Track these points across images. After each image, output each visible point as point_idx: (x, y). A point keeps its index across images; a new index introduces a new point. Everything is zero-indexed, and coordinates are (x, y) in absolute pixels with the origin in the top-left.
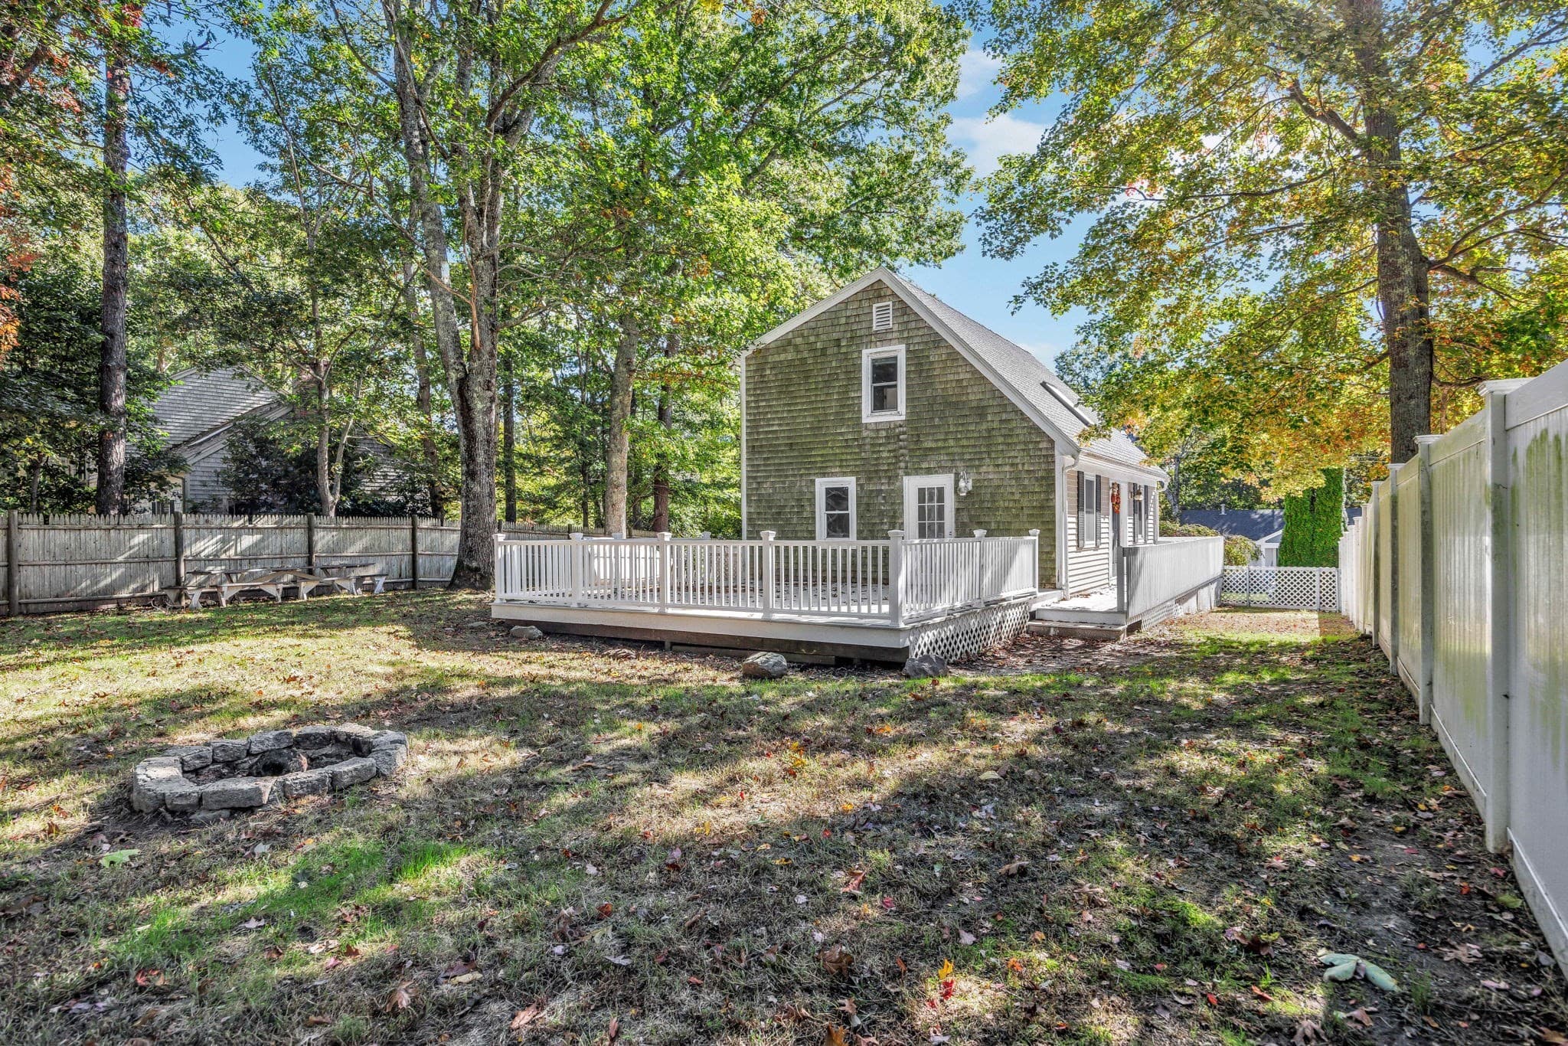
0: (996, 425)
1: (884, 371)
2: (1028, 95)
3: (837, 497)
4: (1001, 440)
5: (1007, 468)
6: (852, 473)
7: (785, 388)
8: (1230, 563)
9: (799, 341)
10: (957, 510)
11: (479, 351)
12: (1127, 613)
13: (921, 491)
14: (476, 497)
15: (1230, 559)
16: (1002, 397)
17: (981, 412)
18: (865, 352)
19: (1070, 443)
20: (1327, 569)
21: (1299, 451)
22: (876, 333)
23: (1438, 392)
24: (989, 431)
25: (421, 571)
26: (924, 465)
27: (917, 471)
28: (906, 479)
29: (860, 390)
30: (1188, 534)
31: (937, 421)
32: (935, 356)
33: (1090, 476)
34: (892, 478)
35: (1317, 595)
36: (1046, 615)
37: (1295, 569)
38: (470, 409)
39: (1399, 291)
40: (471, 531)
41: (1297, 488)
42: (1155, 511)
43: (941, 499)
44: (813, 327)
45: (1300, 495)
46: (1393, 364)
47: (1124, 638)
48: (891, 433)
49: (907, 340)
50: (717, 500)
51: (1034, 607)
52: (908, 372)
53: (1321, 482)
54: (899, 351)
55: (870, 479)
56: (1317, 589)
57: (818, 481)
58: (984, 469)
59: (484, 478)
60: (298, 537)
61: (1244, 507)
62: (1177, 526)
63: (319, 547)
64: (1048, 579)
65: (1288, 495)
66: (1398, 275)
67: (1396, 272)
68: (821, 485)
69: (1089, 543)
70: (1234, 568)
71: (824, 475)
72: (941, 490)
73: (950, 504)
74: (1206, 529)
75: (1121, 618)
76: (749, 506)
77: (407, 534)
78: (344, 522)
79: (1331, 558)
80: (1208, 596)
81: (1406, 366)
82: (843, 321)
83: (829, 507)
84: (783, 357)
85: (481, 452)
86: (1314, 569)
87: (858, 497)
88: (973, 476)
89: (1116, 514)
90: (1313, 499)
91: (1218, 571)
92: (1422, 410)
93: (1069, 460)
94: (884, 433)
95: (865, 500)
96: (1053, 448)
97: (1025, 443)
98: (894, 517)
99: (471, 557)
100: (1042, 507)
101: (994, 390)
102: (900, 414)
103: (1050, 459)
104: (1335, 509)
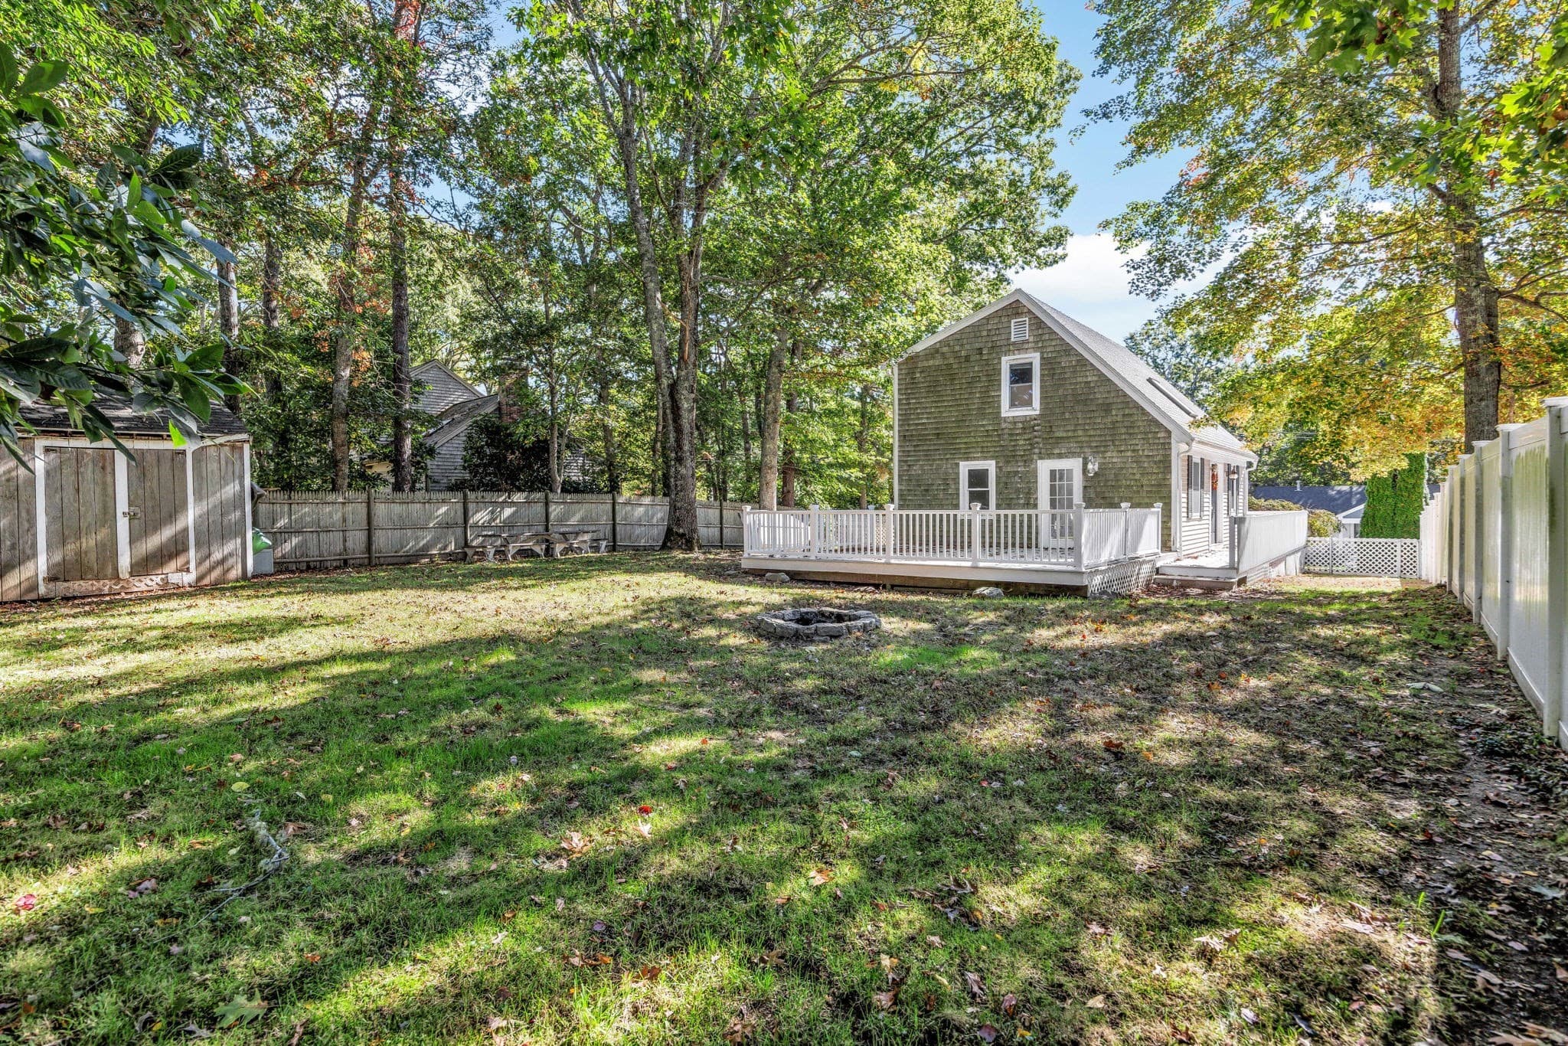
0: (1119, 419)
1: (1022, 375)
2: (1152, 151)
3: (978, 478)
4: (1123, 430)
5: (1129, 454)
6: (992, 458)
7: (933, 388)
8: (1312, 535)
9: (945, 349)
10: (1085, 487)
11: (686, 363)
12: (1237, 569)
13: (1053, 473)
14: (683, 477)
15: (1313, 530)
16: (1125, 395)
17: (1107, 408)
18: (1004, 359)
19: (1184, 432)
20: (1408, 541)
21: (1385, 439)
22: (1014, 343)
23: (1505, 394)
24: (1113, 423)
25: (618, 537)
26: (1056, 451)
27: (1050, 456)
28: (1039, 462)
29: (999, 390)
30: (1272, 508)
31: (1067, 415)
32: (1064, 362)
33: (1196, 459)
34: (1028, 461)
35: (1398, 564)
36: (1167, 571)
37: (1377, 540)
38: (679, 408)
39: (1473, 317)
40: (679, 505)
41: (1383, 470)
42: (1245, 486)
43: (1070, 479)
44: (958, 338)
45: (1385, 475)
46: (1467, 373)
47: (1235, 588)
48: (1027, 424)
49: (1041, 350)
50: (840, 479)
51: (1158, 565)
52: (1042, 375)
53: (1405, 464)
54: (1034, 358)
55: (1008, 462)
56: (1398, 559)
57: (962, 464)
58: (1109, 454)
59: (689, 463)
60: (539, 508)
61: (1319, 483)
62: (1262, 502)
63: (552, 517)
64: (1166, 545)
65: (1374, 475)
66: (1472, 305)
67: (1470, 302)
68: (965, 467)
69: (1196, 515)
70: (1317, 539)
71: (967, 459)
72: (1070, 471)
73: (1078, 483)
74: (1291, 504)
75: (1233, 573)
76: (900, 483)
77: (609, 507)
78: (569, 498)
79: (1412, 530)
80: (1294, 562)
81: (1478, 375)
82: (985, 333)
83: (971, 485)
84: (931, 363)
85: (686, 442)
86: (1395, 540)
87: (997, 476)
88: (1099, 460)
89: (1214, 489)
90: (1395, 476)
91: (1303, 543)
92: (1491, 410)
93: (1184, 447)
94: (1020, 425)
95: (1004, 479)
96: (1170, 437)
97: (1145, 433)
98: (1029, 493)
99: (679, 525)
100: (1159, 485)
101: (1118, 390)
102: (1035, 409)
103: (1167, 446)
104: (1417, 486)
